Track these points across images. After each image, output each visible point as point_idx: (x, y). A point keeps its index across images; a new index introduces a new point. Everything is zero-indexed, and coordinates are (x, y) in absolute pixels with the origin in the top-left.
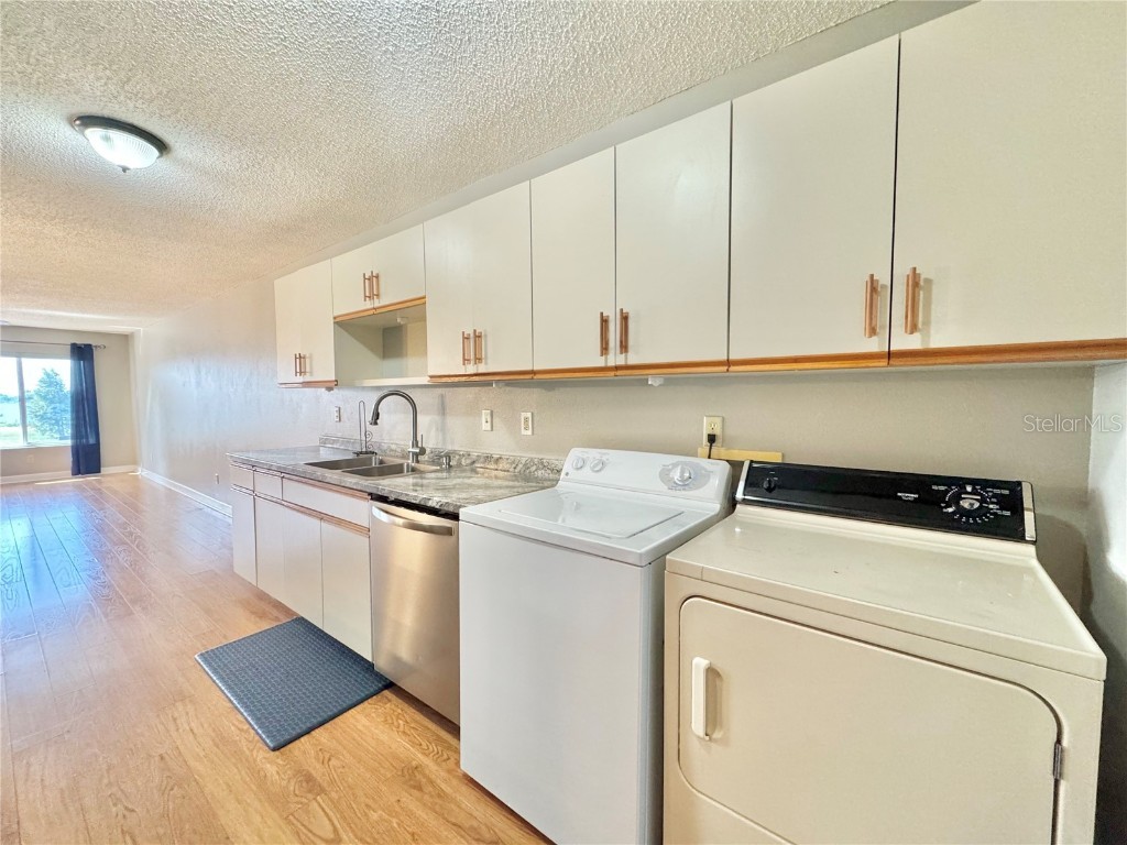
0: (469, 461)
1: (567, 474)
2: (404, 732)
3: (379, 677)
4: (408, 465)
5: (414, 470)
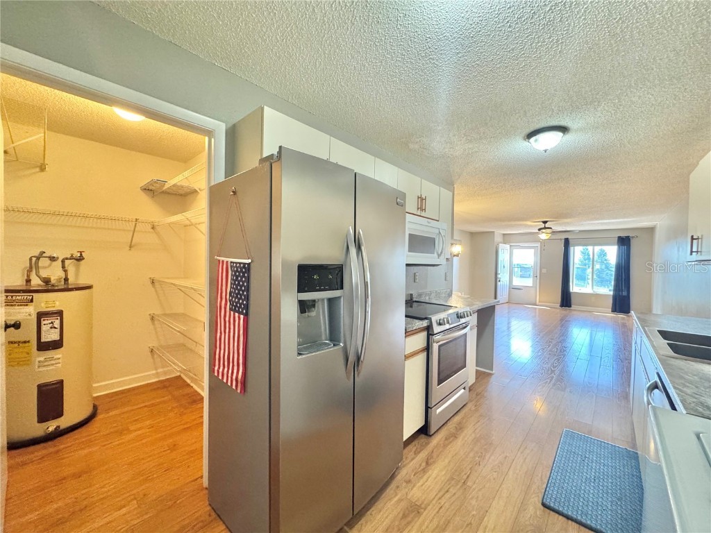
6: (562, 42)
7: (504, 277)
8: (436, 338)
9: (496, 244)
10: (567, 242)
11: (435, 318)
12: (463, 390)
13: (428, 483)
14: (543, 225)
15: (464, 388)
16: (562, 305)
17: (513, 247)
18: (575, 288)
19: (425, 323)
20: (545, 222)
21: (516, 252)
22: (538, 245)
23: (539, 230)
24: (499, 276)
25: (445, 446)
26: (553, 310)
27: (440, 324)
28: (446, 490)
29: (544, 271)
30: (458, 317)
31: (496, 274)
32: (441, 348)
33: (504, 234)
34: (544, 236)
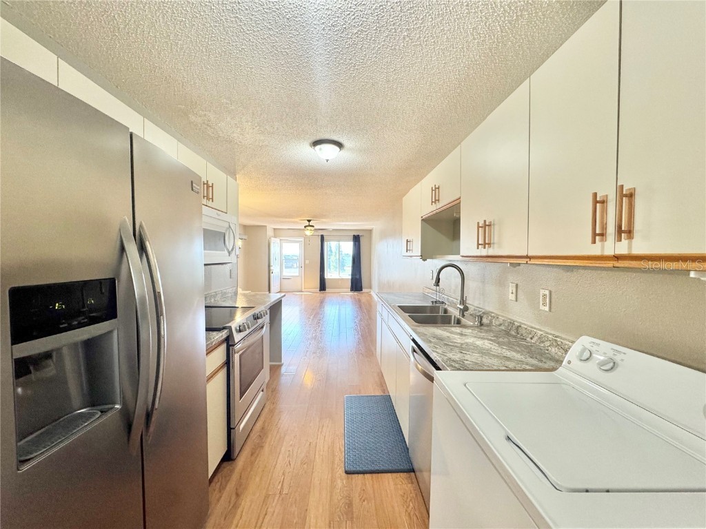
0: (498, 323)
1: (569, 362)
2: (409, 514)
3: (409, 461)
4: (455, 317)
5: (459, 322)
6: (357, 69)
7: (275, 269)
8: (237, 347)
9: (268, 238)
10: (322, 237)
11: (234, 325)
12: (262, 393)
13: (244, 518)
14: (307, 223)
15: (263, 391)
16: (321, 290)
17: (282, 241)
18: (327, 276)
19: (224, 334)
20: (309, 221)
21: (285, 245)
22: (302, 239)
23: (305, 227)
24: (272, 268)
25: (252, 463)
26: (315, 294)
27: (240, 331)
28: (264, 513)
29: (307, 262)
30: (255, 319)
31: (269, 266)
32: (243, 357)
33: (274, 229)
34: (308, 232)
